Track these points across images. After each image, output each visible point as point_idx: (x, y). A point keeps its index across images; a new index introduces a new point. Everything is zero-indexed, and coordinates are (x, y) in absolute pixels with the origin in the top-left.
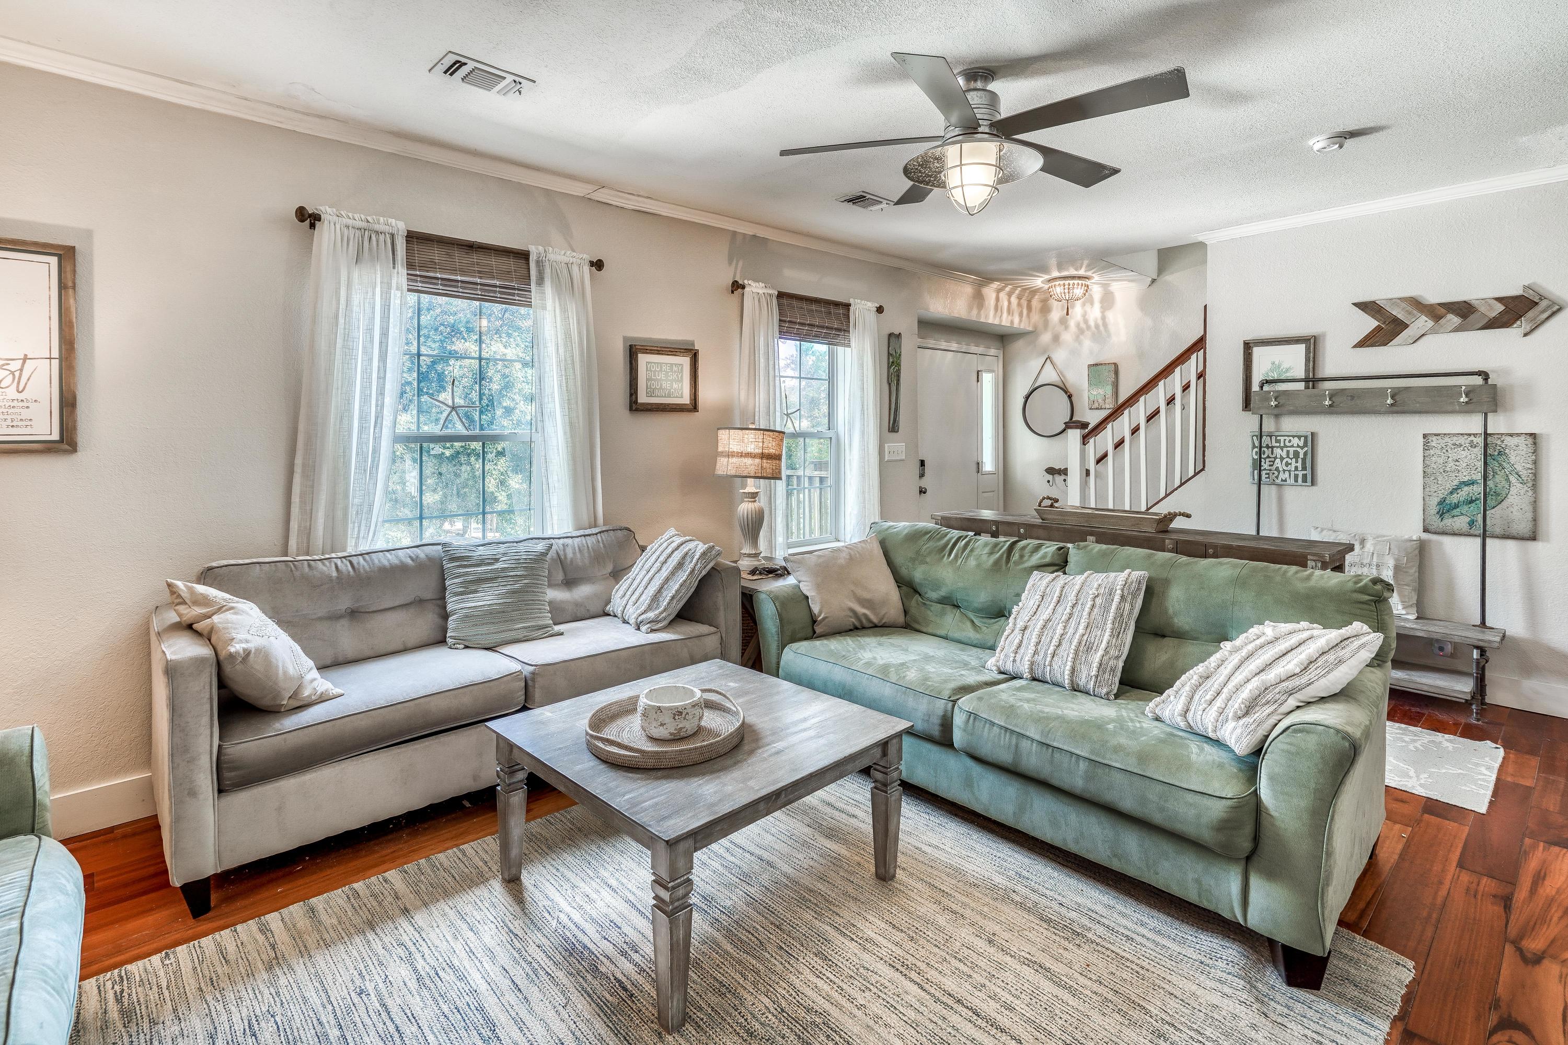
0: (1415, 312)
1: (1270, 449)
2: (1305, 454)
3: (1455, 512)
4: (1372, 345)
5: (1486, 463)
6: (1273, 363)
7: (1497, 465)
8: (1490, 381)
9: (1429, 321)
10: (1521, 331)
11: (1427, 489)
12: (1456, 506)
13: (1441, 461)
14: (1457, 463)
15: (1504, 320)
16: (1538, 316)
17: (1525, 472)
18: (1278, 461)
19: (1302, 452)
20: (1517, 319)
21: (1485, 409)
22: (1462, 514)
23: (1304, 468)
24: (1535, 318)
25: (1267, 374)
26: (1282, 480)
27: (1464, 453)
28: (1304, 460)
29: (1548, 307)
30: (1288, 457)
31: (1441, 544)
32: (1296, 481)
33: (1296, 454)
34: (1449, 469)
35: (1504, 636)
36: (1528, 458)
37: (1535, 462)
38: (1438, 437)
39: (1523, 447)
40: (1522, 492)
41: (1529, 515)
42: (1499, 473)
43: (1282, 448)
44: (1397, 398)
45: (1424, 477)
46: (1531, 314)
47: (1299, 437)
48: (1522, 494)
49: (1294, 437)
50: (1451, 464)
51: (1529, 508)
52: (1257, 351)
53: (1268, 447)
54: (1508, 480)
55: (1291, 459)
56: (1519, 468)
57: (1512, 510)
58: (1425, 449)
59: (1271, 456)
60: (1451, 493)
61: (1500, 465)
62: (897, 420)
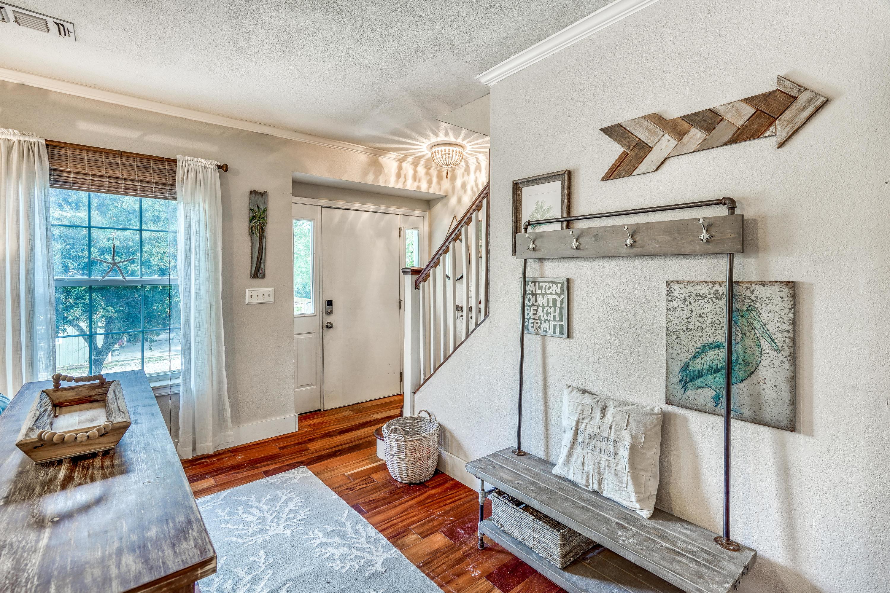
0: (658, 131)
1: (534, 296)
2: (562, 301)
3: (699, 382)
4: (619, 177)
5: (730, 320)
6: (537, 204)
7: (745, 323)
8: (737, 212)
9: (672, 140)
10: (774, 141)
11: (670, 351)
12: (700, 375)
13: (684, 315)
14: (701, 320)
15: (754, 127)
16: (796, 116)
17: (780, 335)
18: (540, 309)
19: (559, 300)
20: (770, 125)
21: (729, 247)
22: (706, 386)
23: (561, 319)
24: (793, 120)
25: (533, 215)
26: (544, 331)
27: (710, 306)
28: (561, 308)
29: (811, 101)
30: (548, 305)
31: (686, 420)
32: (555, 332)
33: (555, 301)
34: (692, 327)
35: (755, 557)
36: (784, 317)
37: (794, 322)
38: (682, 286)
39: (777, 300)
40: (777, 363)
41: (786, 396)
42: (748, 334)
43: (543, 296)
44: (637, 237)
45: (667, 335)
46: (787, 115)
47: (557, 283)
48: (776, 365)
49: (552, 283)
50: (694, 320)
51: (785, 387)
52: (526, 191)
53: (533, 294)
54: (759, 345)
55: (551, 307)
56: (772, 328)
57: (764, 386)
58: (668, 301)
59: (535, 303)
60: (695, 357)
61: (750, 324)
62: (262, 267)
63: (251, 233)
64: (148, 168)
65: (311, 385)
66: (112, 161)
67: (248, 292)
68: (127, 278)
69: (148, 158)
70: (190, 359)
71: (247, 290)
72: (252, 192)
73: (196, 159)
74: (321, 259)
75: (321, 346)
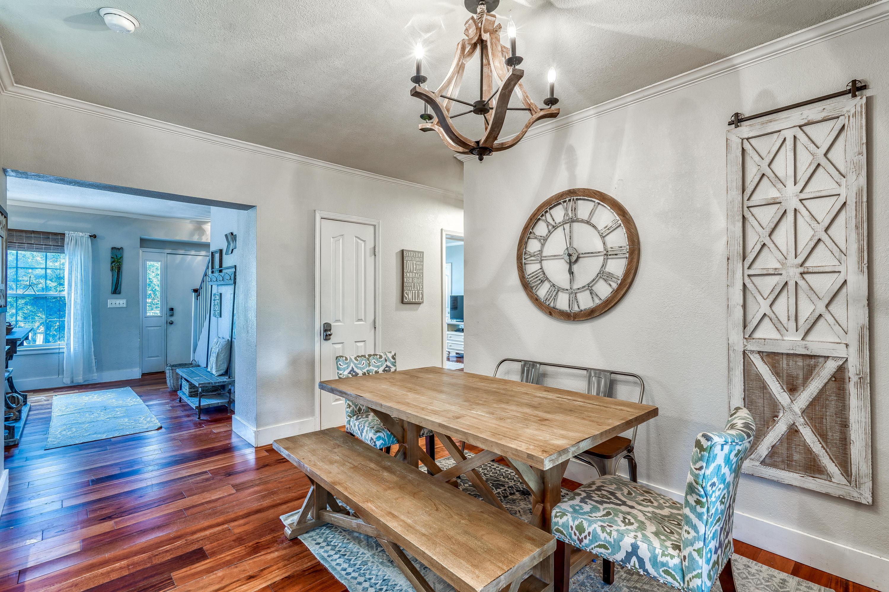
2: (219, 302)
23: (219, 310)
28: (219, 305)
47: (218, 295)
62: (119, 288)
63: (112, 270)
64: (48, 238)
65: (158, 356)
66: (29, 235)
67: (109, 301)
68: (37, 293)
69: (49, 233)
70: (70, 334)
71: (109, 300)
72: (112, 248)
73: (76, 233)
74: (166, 284)
75: (166, 334)
